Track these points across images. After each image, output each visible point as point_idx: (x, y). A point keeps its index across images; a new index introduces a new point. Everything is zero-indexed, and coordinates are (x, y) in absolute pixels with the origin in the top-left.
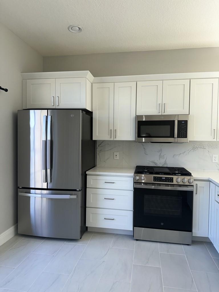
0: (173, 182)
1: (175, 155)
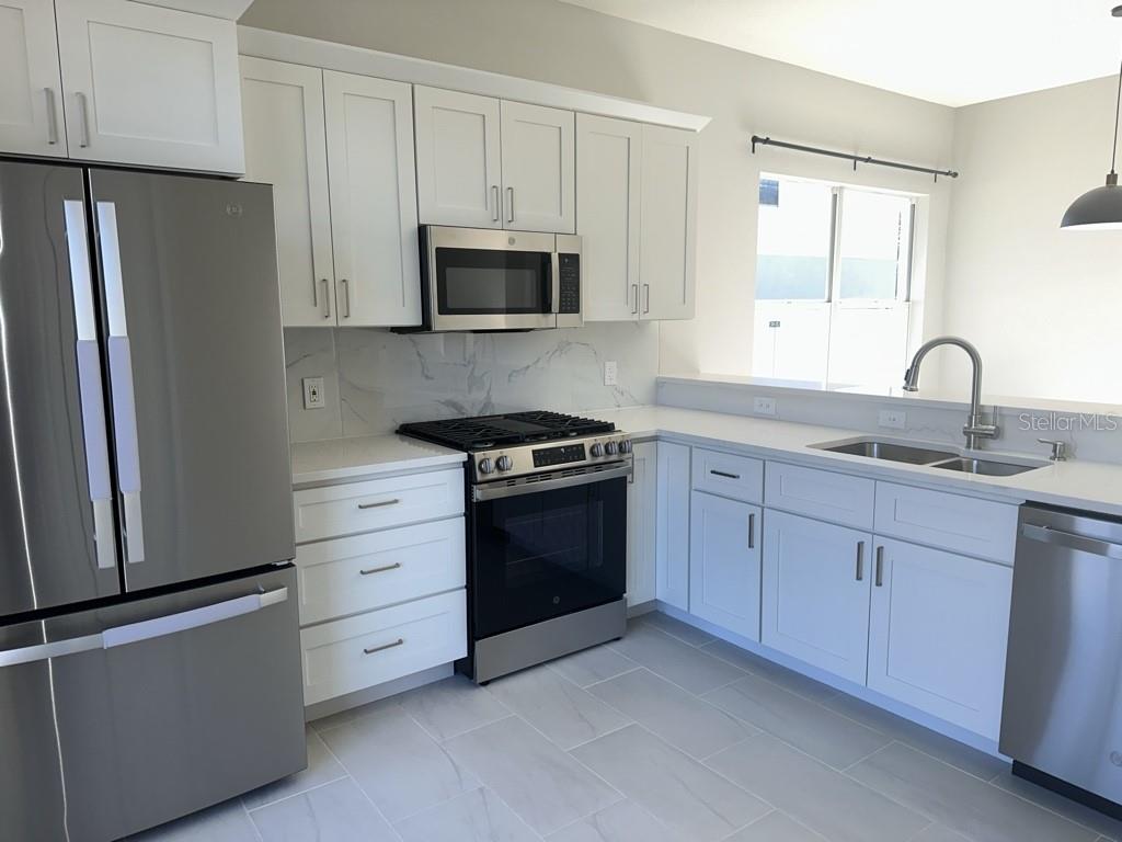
1: (514, 371)
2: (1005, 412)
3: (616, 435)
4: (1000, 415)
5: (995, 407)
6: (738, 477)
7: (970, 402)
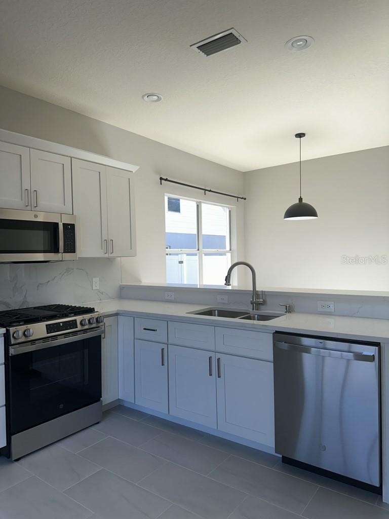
0: (77, 327)
1: (40, 284)
2: (266, 293)
3: (95, 313)
4: (265, 294)
5: (262, 291)
6: (156, 330)
7: (252, 290)
